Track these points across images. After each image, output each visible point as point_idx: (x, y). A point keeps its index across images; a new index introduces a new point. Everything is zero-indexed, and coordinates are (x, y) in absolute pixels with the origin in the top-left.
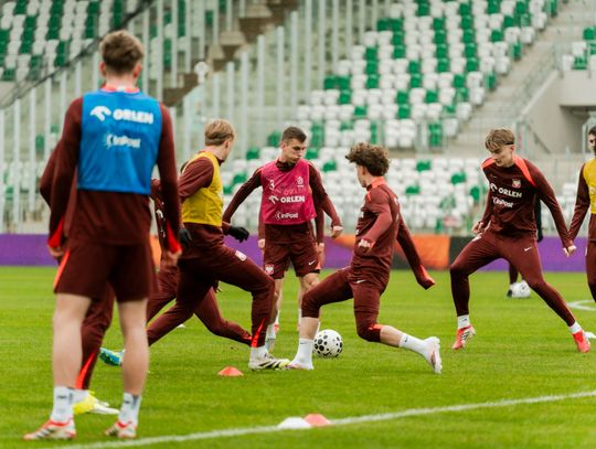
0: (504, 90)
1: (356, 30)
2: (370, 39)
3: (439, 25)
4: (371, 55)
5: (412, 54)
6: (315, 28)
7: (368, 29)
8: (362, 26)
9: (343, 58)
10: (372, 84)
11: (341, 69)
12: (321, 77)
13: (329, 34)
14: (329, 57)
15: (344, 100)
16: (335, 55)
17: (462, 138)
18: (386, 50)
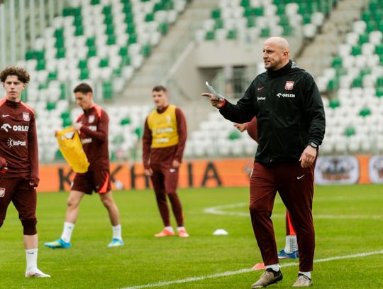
0: (156, 57)
1: (47, 17)
2: (58, 23)
3: (107, 11)
4: (59, 35)
5: (89, 32)
6: (17, 16)
7: (56, 15)
8: (51, 13)
9: (38, 36)
10: (60, 55)
11: (38, 45)
12: (23, 52)
13: (27, 20)
14: (28, 37)
15: (40, 67)
16: (33, 35)
17: (128, 92)
18: (69, 30)
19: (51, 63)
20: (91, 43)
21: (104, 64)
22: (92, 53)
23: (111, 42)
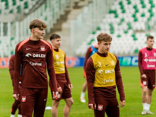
10: (124, 12)
18: (125, 2)
19: (121, 15)
20: (135, 7)
21: (143, 15)
22: (137, 11)
23: (144, 7)
